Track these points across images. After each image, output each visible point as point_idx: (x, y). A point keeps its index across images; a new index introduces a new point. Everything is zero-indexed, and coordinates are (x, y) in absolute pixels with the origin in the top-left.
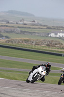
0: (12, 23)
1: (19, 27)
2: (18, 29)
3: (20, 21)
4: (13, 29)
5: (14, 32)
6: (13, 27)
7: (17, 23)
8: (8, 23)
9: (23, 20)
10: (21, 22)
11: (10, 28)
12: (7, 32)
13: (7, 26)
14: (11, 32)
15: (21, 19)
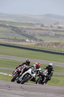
0: (47, 27)
1: (53, 30)
2: (53, 32)
3: (55, 24)
4: (47, 32)
5: (48, 35)
6: (47, 30)
7: (51, 27)
8: (43, 26)
9: (58, 23)
10: (56, 26)
11: (44, 31)
12: (41, 35)
13: (41, 29)
14: (46, 35)
15: (56, 22)
